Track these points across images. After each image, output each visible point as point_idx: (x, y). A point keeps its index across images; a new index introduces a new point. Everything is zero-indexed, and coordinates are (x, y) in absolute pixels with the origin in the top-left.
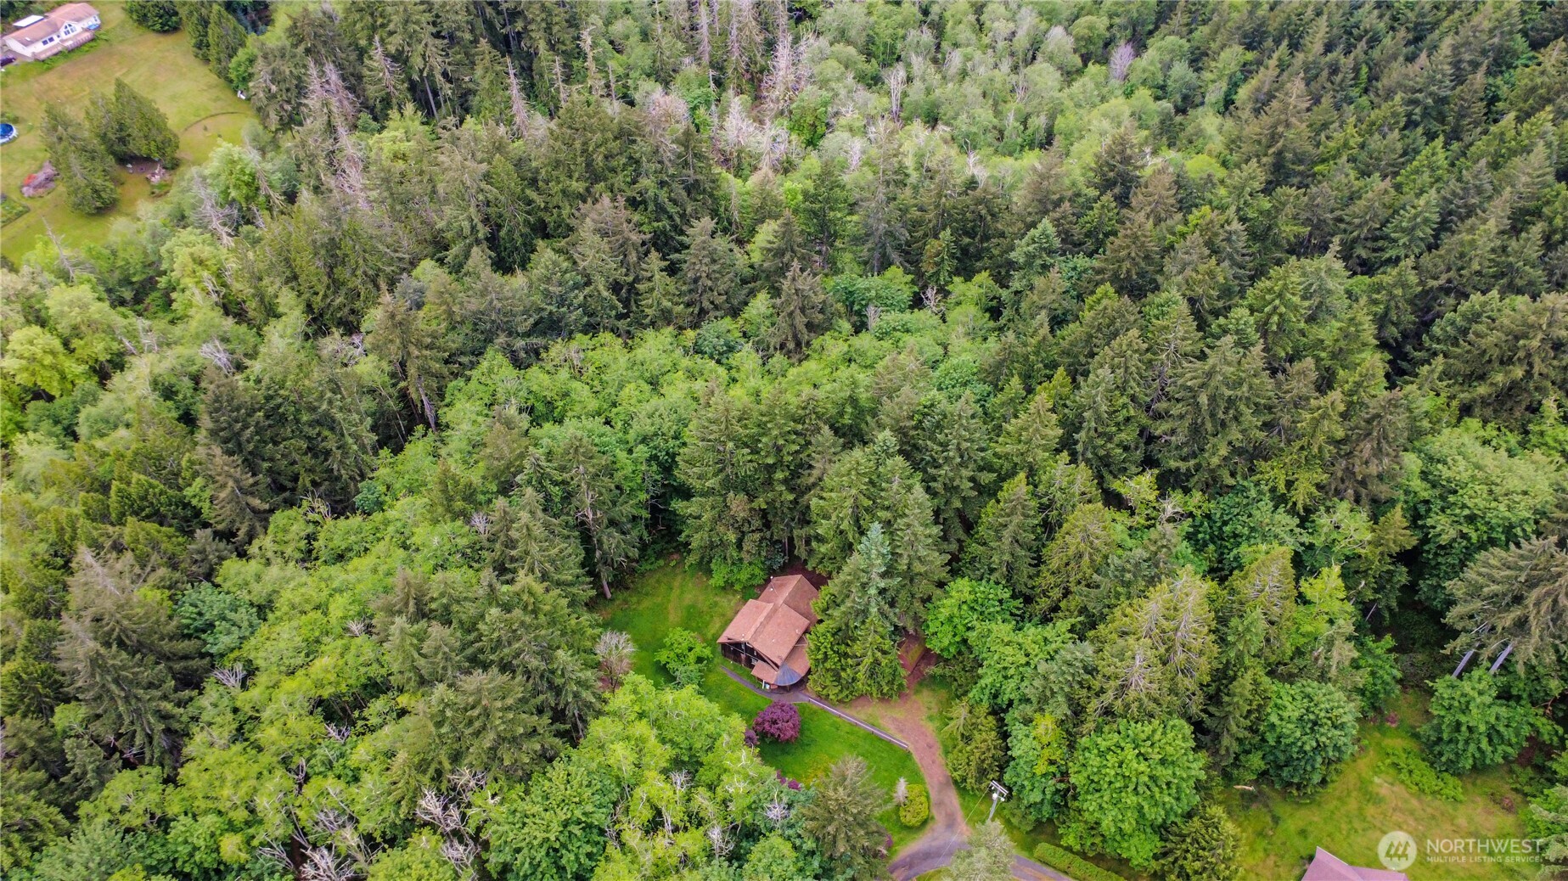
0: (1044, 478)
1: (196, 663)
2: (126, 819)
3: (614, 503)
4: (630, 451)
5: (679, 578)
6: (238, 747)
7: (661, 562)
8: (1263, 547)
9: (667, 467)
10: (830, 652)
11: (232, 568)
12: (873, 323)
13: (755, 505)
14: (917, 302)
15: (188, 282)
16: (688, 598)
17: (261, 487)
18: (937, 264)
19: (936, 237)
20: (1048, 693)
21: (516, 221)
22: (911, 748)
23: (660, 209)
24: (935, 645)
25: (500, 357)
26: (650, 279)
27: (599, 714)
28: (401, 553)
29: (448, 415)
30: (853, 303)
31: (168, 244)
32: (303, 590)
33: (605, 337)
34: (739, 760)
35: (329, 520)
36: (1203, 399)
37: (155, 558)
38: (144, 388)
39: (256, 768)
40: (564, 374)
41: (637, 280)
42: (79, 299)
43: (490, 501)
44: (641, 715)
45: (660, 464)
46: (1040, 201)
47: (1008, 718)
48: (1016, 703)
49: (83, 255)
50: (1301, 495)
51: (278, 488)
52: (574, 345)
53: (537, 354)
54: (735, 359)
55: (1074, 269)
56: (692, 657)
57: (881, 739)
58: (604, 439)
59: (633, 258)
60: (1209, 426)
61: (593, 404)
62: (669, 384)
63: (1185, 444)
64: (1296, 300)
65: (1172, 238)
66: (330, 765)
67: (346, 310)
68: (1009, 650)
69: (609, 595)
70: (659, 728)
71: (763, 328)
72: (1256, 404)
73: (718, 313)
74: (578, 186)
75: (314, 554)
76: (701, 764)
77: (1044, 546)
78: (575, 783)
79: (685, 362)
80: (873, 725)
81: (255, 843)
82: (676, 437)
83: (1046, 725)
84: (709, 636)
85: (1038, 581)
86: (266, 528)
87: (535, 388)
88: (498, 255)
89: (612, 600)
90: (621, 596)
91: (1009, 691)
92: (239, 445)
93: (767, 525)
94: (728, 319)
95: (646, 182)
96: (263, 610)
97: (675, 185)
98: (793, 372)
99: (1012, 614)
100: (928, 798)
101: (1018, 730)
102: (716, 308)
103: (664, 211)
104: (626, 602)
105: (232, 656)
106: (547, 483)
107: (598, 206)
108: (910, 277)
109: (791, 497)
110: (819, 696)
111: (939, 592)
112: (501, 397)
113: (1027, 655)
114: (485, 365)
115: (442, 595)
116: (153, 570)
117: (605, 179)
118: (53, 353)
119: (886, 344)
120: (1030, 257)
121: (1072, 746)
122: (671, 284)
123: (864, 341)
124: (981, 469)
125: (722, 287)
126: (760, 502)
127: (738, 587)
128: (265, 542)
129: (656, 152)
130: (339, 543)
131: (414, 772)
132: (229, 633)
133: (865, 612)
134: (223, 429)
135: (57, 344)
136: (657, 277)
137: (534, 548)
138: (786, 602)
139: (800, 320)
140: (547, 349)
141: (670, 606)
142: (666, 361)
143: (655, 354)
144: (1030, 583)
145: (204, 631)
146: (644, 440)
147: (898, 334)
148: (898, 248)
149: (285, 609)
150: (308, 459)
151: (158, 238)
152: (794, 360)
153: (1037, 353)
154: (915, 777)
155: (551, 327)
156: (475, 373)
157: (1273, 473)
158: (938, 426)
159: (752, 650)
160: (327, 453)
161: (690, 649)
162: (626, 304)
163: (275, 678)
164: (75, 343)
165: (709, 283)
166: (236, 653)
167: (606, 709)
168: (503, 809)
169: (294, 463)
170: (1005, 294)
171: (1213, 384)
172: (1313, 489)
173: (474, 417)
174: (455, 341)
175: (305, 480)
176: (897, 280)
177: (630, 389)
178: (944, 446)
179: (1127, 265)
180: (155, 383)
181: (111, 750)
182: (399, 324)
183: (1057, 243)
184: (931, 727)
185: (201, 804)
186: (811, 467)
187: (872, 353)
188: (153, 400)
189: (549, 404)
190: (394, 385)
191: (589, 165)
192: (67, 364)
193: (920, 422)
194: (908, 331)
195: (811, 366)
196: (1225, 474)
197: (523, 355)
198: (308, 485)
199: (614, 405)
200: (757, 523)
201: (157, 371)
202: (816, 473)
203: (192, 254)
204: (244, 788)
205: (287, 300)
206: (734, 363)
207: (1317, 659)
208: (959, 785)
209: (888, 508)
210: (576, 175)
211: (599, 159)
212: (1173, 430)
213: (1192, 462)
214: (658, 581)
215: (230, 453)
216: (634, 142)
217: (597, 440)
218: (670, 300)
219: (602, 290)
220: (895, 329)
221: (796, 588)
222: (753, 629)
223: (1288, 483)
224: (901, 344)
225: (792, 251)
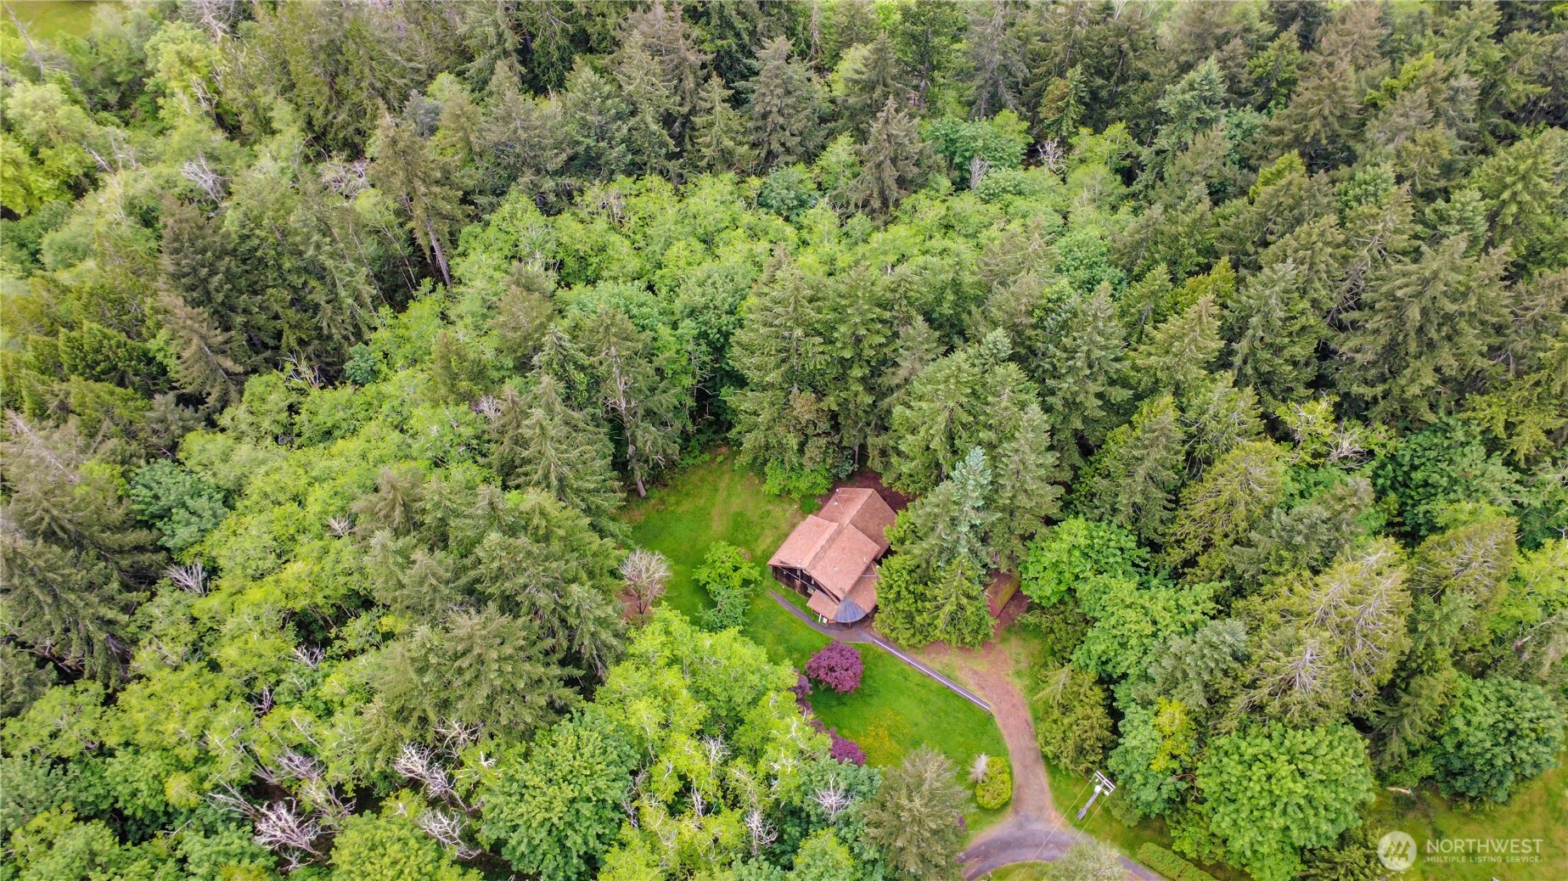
0: (1195, 402)
1: (146, 558)
2: (58, 747)
3: (652, 390)
4: (675, 326)
5: (727, 477)
6: (193, 667)
7: (707, 457)
8: (1467, 506)
9: (719, 349)
10: (904, 593)
11: (198, 443)
12: (977, 181)
13: (824, 405)
14: (1032, 155)
15: (175, 85)
16: (736, 504)
17: (234, 345)
18: (1060, 110)
19: (1061, 75)
20: (1179, 675)
22: (993, 709)
24: (1032, 591)
25: (524, 199)
26: (709, 111)
27: (618, 660)
28: (396, 436)
29: (461, 268)
30: (954, 153)
31: (153, 39)
32: (277, 477)
33: (653, 180)
34: (788, 727)
35: (315, 391)
36: (1414, 313)
37: (106, 425)
38: (117, 214)
39: (210, 695)
40: (601, 224)
41: (693, 111)
42: (44, 101)
43: (502, 381)
44: (673, 661)
45: (709, 344)
46: (1198, 36)
47: (1121, 691)
48: (1132, 679)
49: (58, 49)
50: (1524, 445)
51: (255, 345)
52: (614, 189)
53: (570, 196)
54: (808, 216)
55: (1238, 126)
56: (737, 579)
57: (957, 696)
58: (645, 310)
59: (689, 83)
60: (1413, 347)
61: (634, 264)
62: (726, 244)
63: (1374, 364)
64: (1545, 185)
65: (1375, 94)
66: (298, 695)
67: (351, 129)
68: (1131, 615)
69: (643, 493)
70: (694, 674)
71: (842, 181)
72: (1483, 323)
73: (790, 159)
75: (296, 430)
76: (742, 722)
77: (1184, 485)
78: (587, 751)
79: (747, 218)
80: (948, 677)
81: (207, 785)
82: (731, 312)
83: (1173, 714)
84: (759, 552)
85: (1175, 528)
86: (241, 393)
87: (565, 239)
88: (532, 71)
89: (647, 498)
90: (657, 494)
91: (1126, 661)
92: (208, 293)
93: (836, 427)
94: (801, 166)
96: (230, 497)
98: (877, 237)
99: (1135, 565)
100: (1011, 773)
101: (1134, 714)
102: (788, 151)
103: (731, 26)
104: (662, 501)
105: (193, 551)
106: (570, 367)
107: (650, 16)
108: (1025, 124)
109: (869, 400)
110: (886, 639)
111: (1044, 530)
112: (524, 249)
113: (1155, 623)
114: (507, 208)
115: (437, 505)
116: (106, 437)
118: (16, 164)
119: (994, 208)
120: (1186, 107)
121: (1201, 741)
122: (734, 118)
123: (966, 203)
124: (1112, 383)
125: (797, 126)
126: (830, 402)
127: (795, 495)
128: (236, 414)
130: (324, 418)
131: (392, 722)
132: (188, 524)
133: (950, 554)
134: (185, 275)
135: (20, 153)
136: (718, 108)
137: (551, 452)
138: (853, 523)
139: (890, 174)
140: (581, 191)
141: (714, 511)
142: (723, 215)
143: (711, 205)
144: (1161, 529)
145: (161, 517)
146: (692, 313)
147: (1009, 197)
148: (1014, 87)
149: (255, 497)
150: (292, 314)
151: (144, 30)
152: (879, 222)
153: (1189, 235)
154: (996, 748)
155: (587, 164)
156: (494, 218)
157: (1489, 410)
158: (1064, 326)
159: (809, 579)
160: (316, 308)
161: (736, 569)
162: (679, 140)
163: (239, 583)
164: (44, 152)
165: (781, 120)
166: (197, 548)
167: (631, 650)
168: (499, 772)
169: (276, 317)
170: (1145, 153)
171: (1429, 293)
172: (1543, 438)
173: (490, 272)
174: (470, 177)
175: (290, 339)
176: (1010, 127)
177: (678, 248)
178: (1071, 353)
179: (1316, 125)
180: (131, 207)
181: (42, 663)
182: (402, 152)
183: (1221, 91)
184: (1018, 685)
185: (143, 737)
186: (895, 364)
187: (975, 220)
188: (128, 227)
189: (582, 259)
190: (401, 225)
192: (32, 178)
193: (1041, 319)
194: (1020, 193)
195: (899, 231)
196: (1423, 407)
197: (552, 198)
198: (294, 344)
199: (659, 266)
200: (824, 426)
201: (131, 193)
202: (902, 373)
203: (178, 53)
204: (194, 719)
205: (282, 113)
206: (806, 222)
207: (1520, 651)
208: (1050, 763)
209: (990, 427)
212: (1358, 348)
213: (1379, 389)
214: (702, 480)
215: (196, 304)
217: (635, 311)
218: (732, 139)
219: (649, 119)
220: (1005, 190)
221: (866, 505)
222: (812, 554)
223: (1509, 426)
224: (1011, 210)
225: (885, 85)
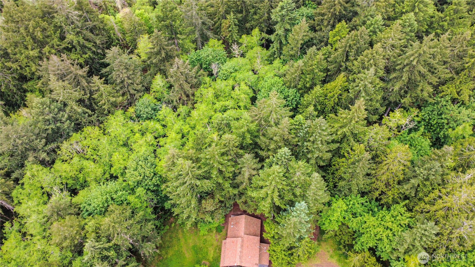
4: (134, 193)
5: (180, 232)
12: (215, 71)
14: (230, 54)
16: (191, 242)
18: (230, 31)
19: (225, 18)
21: (8, 80)
23: (83, 47)
25: (35, 166)
26: (98, 90)
29: (20, 210)
30: (202, 64)
33: (88, 129)
40: (76, 159)
41: (91, 93)
45: (152, 191)
52: (73, 140)
53: (55, 153)
54: (160, 115)
58: (119, 193)
59: (84, 83)
62: (135, 143)
71: (165, 93)
73: (141, 94)
74: (34, 53)
82: (155, 175)
85: (374, 185)
87: (63, 174)
93: (222, 202)
94: (146, 95)
95: (70, 37)
97: (85, 32)
101: (394, 263)
102: (138, 91)
103: (86, 47)
108: (221, 42)
114: (28, 174)
117: (47, 43)
120: (283, 17)
122: (109, 88)
124: (329, 143)
125: (138, 81)
129: (68, 18)
136: (102, 89)
138: (244, 233)
140: (58, 147)
141: (184, 250)
143: (120, 130)
144: (367, 187)
152: (190, 106)
158: (307, 133)
170: (272, 37)
173: (36, 208)
176: (216, 45)
186: (242, 174)
189: (76, 179)
191: (34, 39)
195: (200, 107)
197: (47, 158)
210: (30, 47)
211: (39, 35)
214: (171, 238)
216: (53, 17)
218: (113, 97)
219: (75, 108)
220: (231, 73)
221: (246, 223)
222: (238, 257)
223: (458, 93)
224: (237, 79)
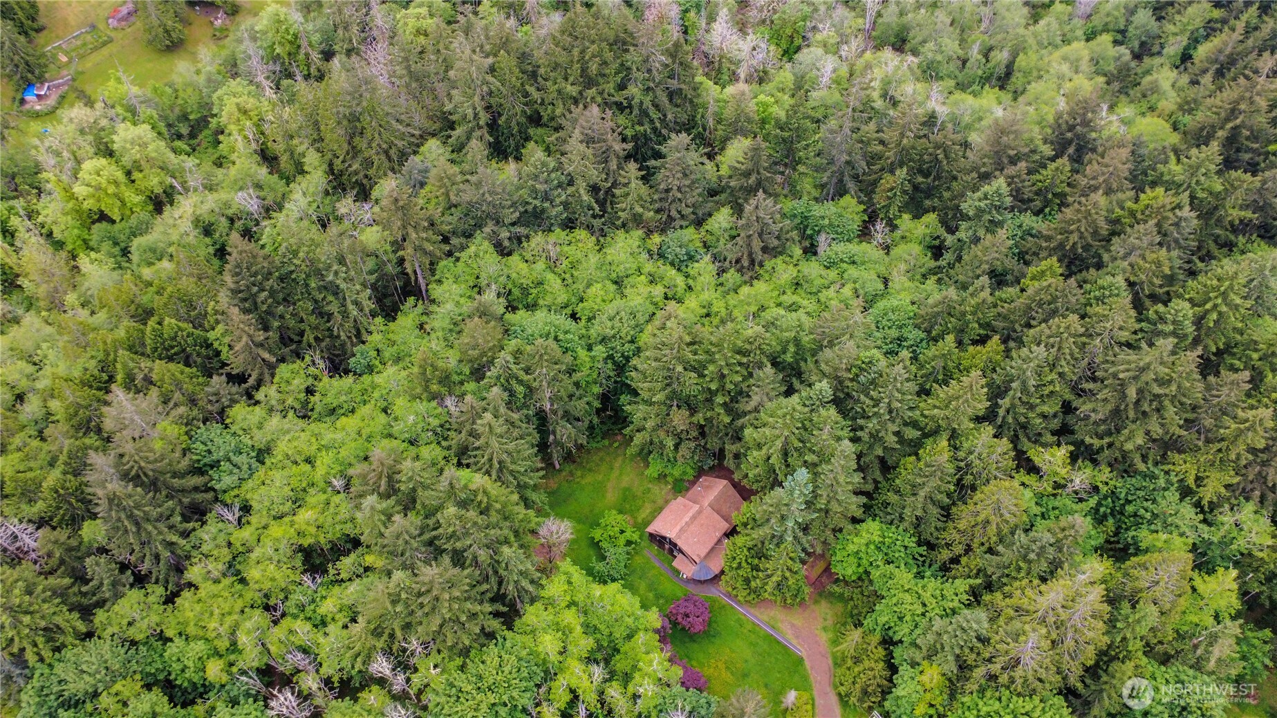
0: (965, 445)
1: (200, 497)
2: (132, 633)
3: (571, 396)
4: (590, 349)
5: (620, 459)
6: (226, 582)
7: (606, 442)
8: (1163, 536)
9: (621, 368)
10: (744, 564)
11: (240, 413)
12: (822, 249)
13: (694, 419)
14: (865, 233)
15: (232, 128)
16: (626, 481)
17: (270, 341)
18: (889, 198)
19: (892, 172)
20: (938, 646)
21: (515, 111)
22: (804, 654)
23: (644, 113)
24: (837, 569)
25: (486, 243)
26: (626, 185)
27: (533, 601)
28: (382, 419)
29: (436, 291)
30: (807, 227)
31: (220, 92)
32: (296, 444)
33: (581, 234)
34: (651, 662)
35: (326, 379)
36: (1132, 393)
37: (177, 396)
38: (186, 225)
39: (239, 604)
40: (541, 265)
41: (615, 185)
42: (140, 138)
43: (462, 383)
44: (572, 604)
45: (614, 363)
46: (996, 153)
47: (898, 652)
48: (905, 644)
49: (149, 94)
50: (1208, 494)
51: (285, 340)
52: (552, 238)
53: (520, 242)
54: (693, 269)
55: (1020, 226)
56: (622, 541)
57: (778, 642)
58: (569, 336)
59: (613, 165)
60: (1131, 414)
61: (562, 298)
62: (632, 287)
63: (1104, 421)
64: (1238, 301)
65: (1121, 212)
66: (302, 608)
67: (361, 175)
68: (908, 598)
69: (558, 467)
70: (586, 613)
71: (722, 241)
72: (1182, 404)
73: (684, 223)
74: (572, 90)
75: (310, 406)
76: (618, 651)
77: (954, 504)
78: (507, 669)
79: (649, 267)
80: (773, 628)
81: (234, 669)
82: (632, 342)
83: (932, 675)
84: (640, 520)
85: (945, 535)
86: (273, 376)
87: (514, 275)
88: (497, 138)
89: (560, 471)
90: (569, 467)
91: (902, 632)
92: (255, 303)
93: (703, 434)
94: (691, 230)
95: (634, 90)
96: (262, 454)
97: (659, 92)
98: (745, 290)
99: (914, 558)
100: (813, 705)
101: (905, 670)
102: (683, 217)
103: (647, 115)
104: (571, 473)
105: (233, 493)
106: (513, 382)
107: (588, 111)
108: (862, 207)
109: (727, 420)
110: (729, 595)
111: (850, 527)
112: (483, 282)
113: (924, 605)
114: (472, 250)
115: (410, 479)
116: (176, 405)
117: (598, 84)
118: (116, 183)
119: (832, 274)
120: (980, 212)
121: (952, 696)
122: (644, 190)
123: (812, 269)
124: (906, 424)
125: (690, 201)
126: (699, 418)
127: (669, 479)
128: (268, 393)
129: (646, 61)
130: (331, 400)
131: (370, 637)
132: (231, 473)
133: (780, 540)
134: (240, 292)
135: (120, 175)
136: (633, 185)
137: (494, 443)
138: (710, 505)
139: (757, 245)
140: (528, 237)
142: (632, 265)
143: (623, 257)
144: (935, 534)
145: (212, 467)
146: (604, 340)
147: (845, 265)
148: (856, 177)
149: (280, 457)
150: (312, 319)
151: (213, 84)
152: (746, 278)
153: (974, 313)
154: (804, 685)
155: (534, 219)
156: (464, 255)
157: (1186, 467)
158: (873, 382)
159: (675, 545)
160: (330, 316)
161: (622, 532)
162: (602, 204)
163: (264, 521)
164: (136, 175)
165: (679, 195)
166: (236, 492)
167: (543, 593)
168: (443, 679)
169: (302, 321)
170: (950, 240)
171: (1144, 378)
172: (1223, 490)
173: (457, 298)
174: (449, 222)
175: (309, 337)
176: (850, 209)
177: (596, 289)
178: (877, 403)
179: (1074, 237)
180: (197, 222)
181: (123, 567)
182: (401, 208)
183: (1008, 201)
184: (825, 637)
185: (192, 630)
186: (749, 396)
187: (818, 282)
188: (193, 237)
189: (525, 291)
190: (395, 252)
191: (584, 70)
192: (127, 194)
193: (857, 376)
194: (854, 263)
195: (761, 287)
196: (1137, 460)
197: (506, 243)
198: (312, 341)
199: (582, 300)
200: (694, 434)
201: (198, 213)
202: (753, 404)
203: (237, 104)
204: (229, 621)
205: (312, 159)
206: (692, 272)
207: (1196, 647)
208: (843, 699)
209: (814, 452)
210: (571, 79)
211: (594, 68)
212: (1093, 409)
213: (1107, 440)
214: (602, 460)
215: (246, 311)
216: (627, 51)
217: (561, 337)
218: (642, 207)
219: (582, 191)
220: (842, 261)
221: (722, 493)
222: (678, 528)
223: (1198, 479)
224: (846, 276)
225: (758, 173)
